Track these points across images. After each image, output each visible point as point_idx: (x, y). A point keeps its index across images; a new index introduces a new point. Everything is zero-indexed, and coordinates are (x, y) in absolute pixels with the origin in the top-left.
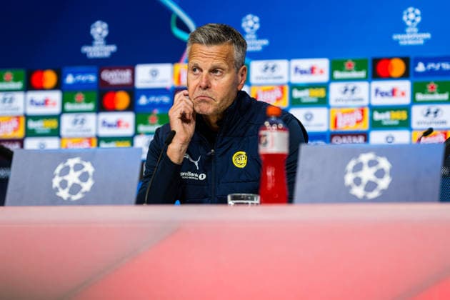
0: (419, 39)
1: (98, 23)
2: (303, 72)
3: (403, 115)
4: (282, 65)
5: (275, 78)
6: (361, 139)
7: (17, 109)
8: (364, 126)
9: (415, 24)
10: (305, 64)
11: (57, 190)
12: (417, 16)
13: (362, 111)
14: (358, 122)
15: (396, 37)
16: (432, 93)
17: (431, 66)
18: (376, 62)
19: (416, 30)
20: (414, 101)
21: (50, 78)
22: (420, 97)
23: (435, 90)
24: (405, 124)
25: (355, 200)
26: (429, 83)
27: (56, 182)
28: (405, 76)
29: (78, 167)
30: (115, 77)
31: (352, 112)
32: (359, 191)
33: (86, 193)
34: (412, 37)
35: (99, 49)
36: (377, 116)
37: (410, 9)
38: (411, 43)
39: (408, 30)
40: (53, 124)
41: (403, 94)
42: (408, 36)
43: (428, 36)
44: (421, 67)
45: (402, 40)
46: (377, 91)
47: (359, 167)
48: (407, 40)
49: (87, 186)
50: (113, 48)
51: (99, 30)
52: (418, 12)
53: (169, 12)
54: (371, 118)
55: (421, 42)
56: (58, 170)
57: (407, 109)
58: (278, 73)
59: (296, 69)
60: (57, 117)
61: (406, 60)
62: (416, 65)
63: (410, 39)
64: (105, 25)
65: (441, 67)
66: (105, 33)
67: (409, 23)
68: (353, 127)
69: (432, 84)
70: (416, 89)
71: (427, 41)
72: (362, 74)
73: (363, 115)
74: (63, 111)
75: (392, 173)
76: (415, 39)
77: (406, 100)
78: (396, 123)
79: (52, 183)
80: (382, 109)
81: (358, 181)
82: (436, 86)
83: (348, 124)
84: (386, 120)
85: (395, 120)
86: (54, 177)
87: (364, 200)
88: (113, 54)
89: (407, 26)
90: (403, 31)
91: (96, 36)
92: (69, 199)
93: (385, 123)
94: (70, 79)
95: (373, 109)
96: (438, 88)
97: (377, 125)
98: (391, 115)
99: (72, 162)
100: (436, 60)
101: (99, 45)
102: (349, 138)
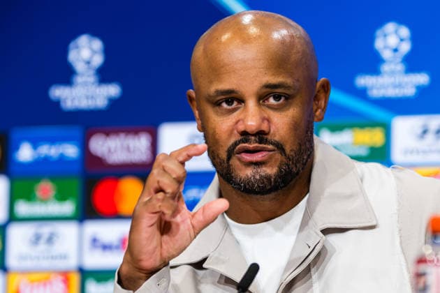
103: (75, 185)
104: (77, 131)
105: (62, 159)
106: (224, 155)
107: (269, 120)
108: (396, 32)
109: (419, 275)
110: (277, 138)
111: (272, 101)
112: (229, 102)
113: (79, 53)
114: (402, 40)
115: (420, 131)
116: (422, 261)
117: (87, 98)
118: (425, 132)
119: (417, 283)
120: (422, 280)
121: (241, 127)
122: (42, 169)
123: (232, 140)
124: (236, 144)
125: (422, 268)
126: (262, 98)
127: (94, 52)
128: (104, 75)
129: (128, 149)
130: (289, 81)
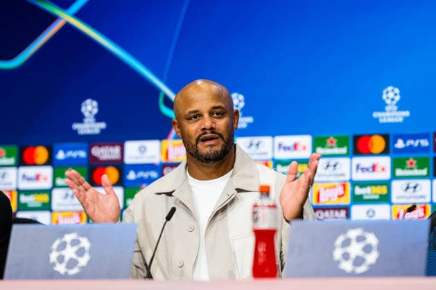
0: (398, 117)
1: (88, 101)
2: (287, 149)
3: (383, 190)
4: (266, 142)
5: (259, 154)
6: (343, 213)
7: (10, 184)
8: (346, 201)
9: (394, 102)
10: (288, 140)
11: (54, 264)
12: (396, 95)
13: (344, 186)
14: (340, 196)
15: (376, 115)
16: (411, 169)
17: (410, 142)
18: (357, 138)
19: (395, 108)
20: (394, 177)
21: (41, 153)
22: (399, 172)
23: (414, 166)
24: (385, 199)
25: (343, 274)
26: (408, 159)
27: (53, 257)
28: (385, 152)
29: (75, 243)
30: (105, 153)
31: (334, 187)
32: (347, 266)
33: (82, 267)
34: (392, 114)
35: (89, 126)
36: (358, 191)
37: (390, 88)
38: (391, 120)
39: (387, 108)
40: (45, 198)
41: (383, 169)
42: (388, 114)
43: (407, 114)
44: (400, 144)
45: (383, 118)
46: (358, 167)
47: (347, 243)
48: (387, 118)
49: (83, 261)
50: (103, 125)
51: (90, 107)
52: (397, 91)
53: (157, 91)
54: (353, 192)
55: (401, 120)
56: (55, 245)
57: (387, 183)
58: (262, 149)
59: (280, 145)
60: (49, 192)
61: (386, 137)
62: (396, 142)
63: (390, 117)
64: (95, 103)
65: (419, 144)
66: (95, 111)
67: (388, 102)
68: (335, 202)
69: (411, 160)
70: (396, 165)
71: (406, 119)
72: (344, 150)
73: (344, 189)
74: (55, 186)
75: (379, 248)
76: (394, 117)
77: (386, 176)
78: (377, 197)
79: (49, 258)
80: (363, 184)
81: (346, 256)
82: (415, 162)
83: (330, 198)
84: (367, 194)
85: (376, 194)
86: (51, 252)
87: (353, 275)
88: (102, 131)
89: (387, 105)
90: (382, 109)
91: (86, 114)
92: (66, 273)
93: (366, 197)
94: (61, 155)
95: (354, 184)
96: (418, 164)
97: (358, 200)
98: (371, 191)
99: (68, 238)
100: (415, 137)
101: (89, 122)
102: (332, 212)
103: (85, 170)
104: (85, 145)
105: (78, 158)
106: (194, 142)
107: (215, 123)
108: (237, 97)
109: (255, 213)
110: (220, 132)
111: (215, 115)
112: (195, 117)
113: (86, 108)
114: (240, 101)
115: (248, 144)
116: (255, 206)
117: (90, 129)
118: (251, 145)
119: (254, 216)
120: (256, 215)
121: (203, 127)
122: (69, 163)
123: (198, 134)
124: (200, 136)
125: (256, 209)
126: (211, 114)
127: (93, 107)
128: (98, 118)
129: (110, 153)
130: (223, 105)
